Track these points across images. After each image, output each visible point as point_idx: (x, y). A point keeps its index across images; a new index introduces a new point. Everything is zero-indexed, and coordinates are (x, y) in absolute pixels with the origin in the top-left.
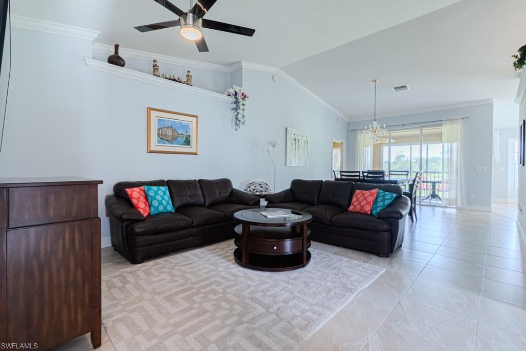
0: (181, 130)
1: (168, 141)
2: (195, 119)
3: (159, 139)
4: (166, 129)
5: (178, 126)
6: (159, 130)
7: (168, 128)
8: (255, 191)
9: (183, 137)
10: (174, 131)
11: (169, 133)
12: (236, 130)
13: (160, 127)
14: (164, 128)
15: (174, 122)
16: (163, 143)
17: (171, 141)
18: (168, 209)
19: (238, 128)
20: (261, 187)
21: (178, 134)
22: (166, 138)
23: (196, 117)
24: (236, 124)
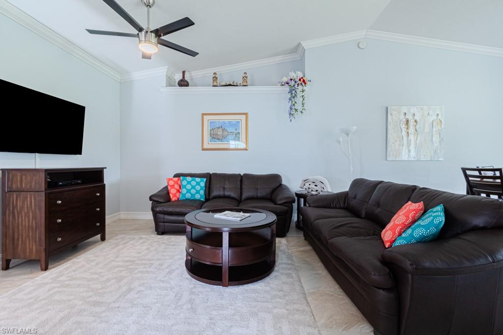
0: (231, 128)
1: (218, 139)
2: (245, 116)
3: (211, 138)
4: (216, 129)
5: (228, 125)
6: (211, 130)
7: (218, 128)
8: (310, 190)
9: (233, 134)
10: (224, 130)
11: (220, 132)
12: (291, 121)
13: (211, 128)
14: (215, 128)
15: (224, 122)
16: (215, 141)
17: (222, 140)
18: (196, 197)
19: (292, 118)
20: (316, 186)
21: (228, 132)
22: (216, 137)
23: (246, 114)
24: (290, 114)
